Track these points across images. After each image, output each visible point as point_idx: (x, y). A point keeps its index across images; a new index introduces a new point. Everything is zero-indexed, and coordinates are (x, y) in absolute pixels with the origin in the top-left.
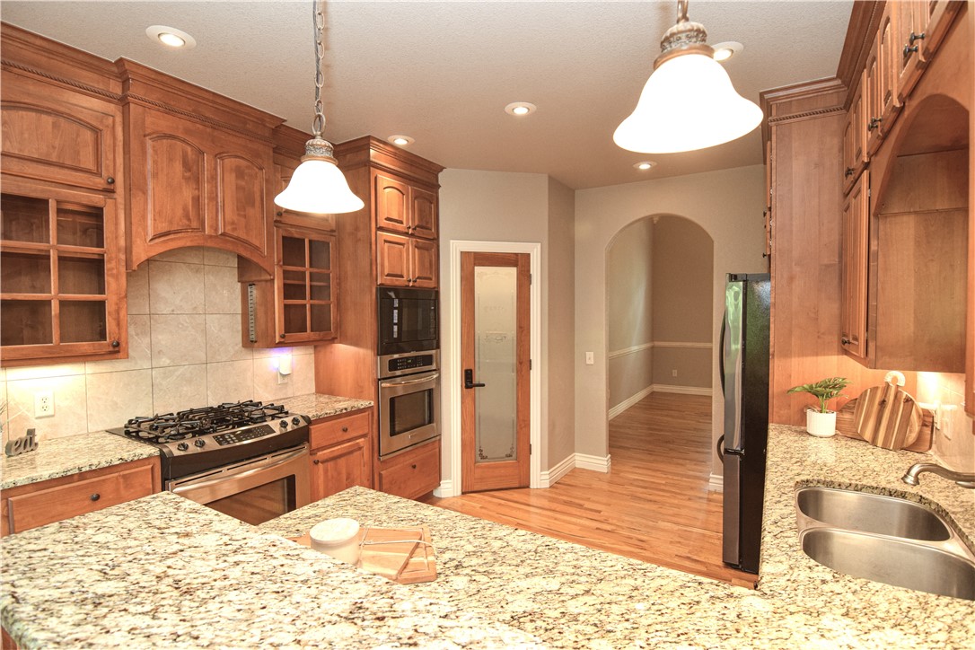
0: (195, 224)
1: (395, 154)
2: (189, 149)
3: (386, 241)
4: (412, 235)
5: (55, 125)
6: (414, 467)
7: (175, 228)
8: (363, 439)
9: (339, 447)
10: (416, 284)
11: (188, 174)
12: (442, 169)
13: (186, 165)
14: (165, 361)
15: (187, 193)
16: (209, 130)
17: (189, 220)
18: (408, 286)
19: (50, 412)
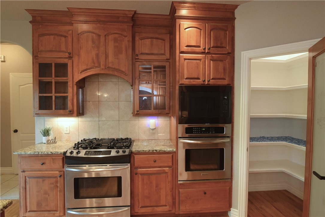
0: (96, 65)
1: (194, 7)
2: (94, 35)
3: (185, 59)
4: (208, 53)
5: (54, 38)
6: (205, 193)
7: (89, 67)
8: (168, 168)
9: (152, 169)
10: (210, 83)
11: (94, 45)
12: (236, 7)
13: (93, 42)
14: (104, 119)
15: (94, 53)
16: (102, 25)
17: (94, 63)
18: (204, 84)
19: (68, 132)
